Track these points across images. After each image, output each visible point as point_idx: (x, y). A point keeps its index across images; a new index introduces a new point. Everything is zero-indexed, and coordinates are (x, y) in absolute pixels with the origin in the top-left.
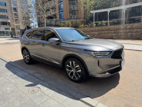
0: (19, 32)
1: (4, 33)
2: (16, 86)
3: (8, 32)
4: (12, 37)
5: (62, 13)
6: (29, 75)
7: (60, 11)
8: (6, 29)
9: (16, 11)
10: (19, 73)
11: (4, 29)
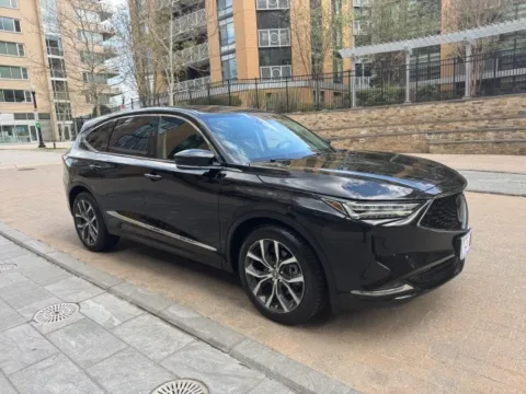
0: (66, 129)
1: (10, 134)
2: (88, 375)
3: (26, 127)
4: (42, 146)
5: (231, 56)
6: (141, 312)
7: (225, 49)
8: (17, 116)
9: (58, 53)
10: (91, 304)
11: (12, 116)
